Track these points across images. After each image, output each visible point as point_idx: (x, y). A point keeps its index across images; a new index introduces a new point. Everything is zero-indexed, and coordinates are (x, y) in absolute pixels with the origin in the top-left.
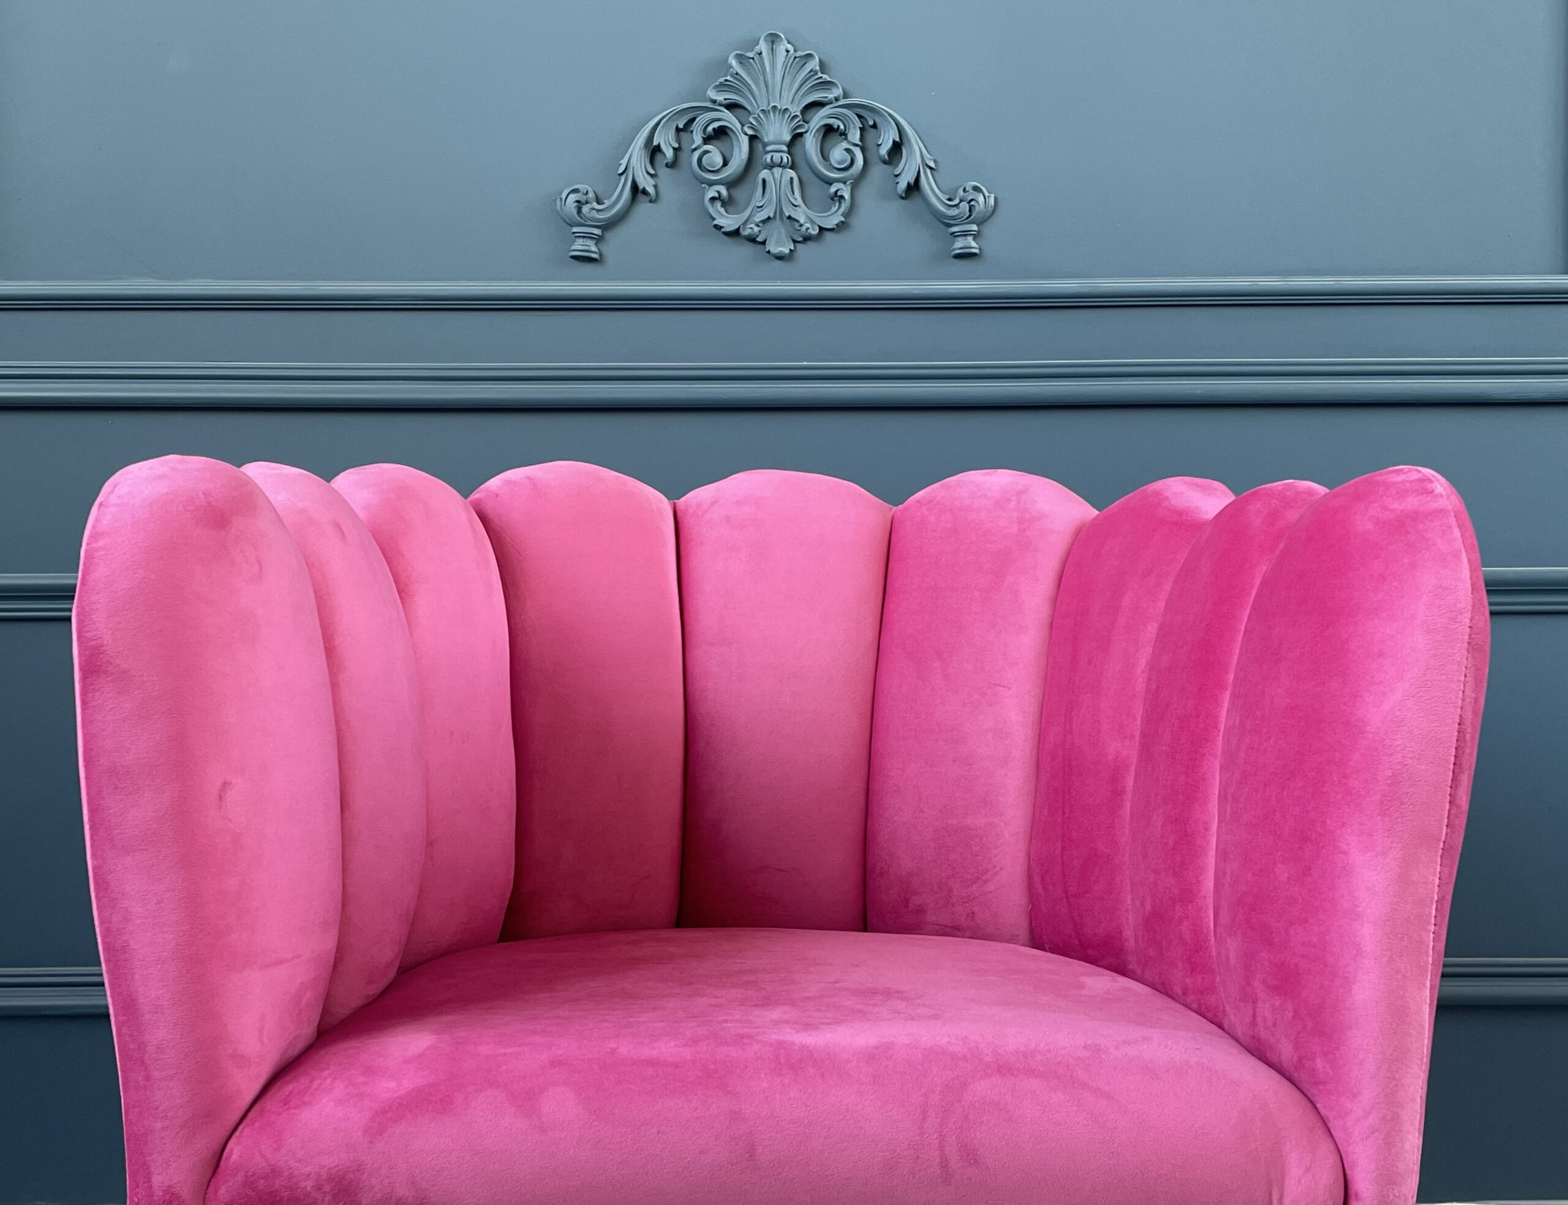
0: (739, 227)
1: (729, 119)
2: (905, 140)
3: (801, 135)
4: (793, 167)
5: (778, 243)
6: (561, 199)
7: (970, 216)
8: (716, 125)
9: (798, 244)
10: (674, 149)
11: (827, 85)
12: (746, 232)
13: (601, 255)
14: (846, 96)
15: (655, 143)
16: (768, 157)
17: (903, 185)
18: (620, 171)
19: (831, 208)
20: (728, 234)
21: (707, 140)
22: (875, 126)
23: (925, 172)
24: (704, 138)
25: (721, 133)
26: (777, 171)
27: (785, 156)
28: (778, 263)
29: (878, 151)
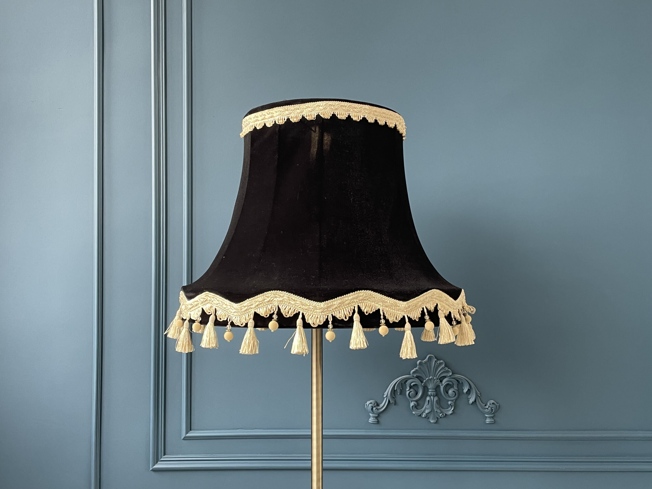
0: (421, 414)
1: (417, 382)
2: (472, 389)
3: (440, 386)
4: (437, 395)
5: (432, 420)
6: (367, 405)
7: (492, 412)
8: (414, 383)
9: (439, 419)
10: (401, 390)
11: (447, 372)
12: (423, 416)
13: (378, 421)
14: (453, 375)
15: (396, 388)
16: (430, 393)
17: (471, 402)
18: (385, 396)
19: (448, 408)
20: (417, 417)
21: (411, 387)
22: (462, 384)
23: (478, 399)
24: (409, 387)
25: (416, 386)
26: (432, 397)
27: (434, 393)
28: (433, 424)
29: (463, 392)
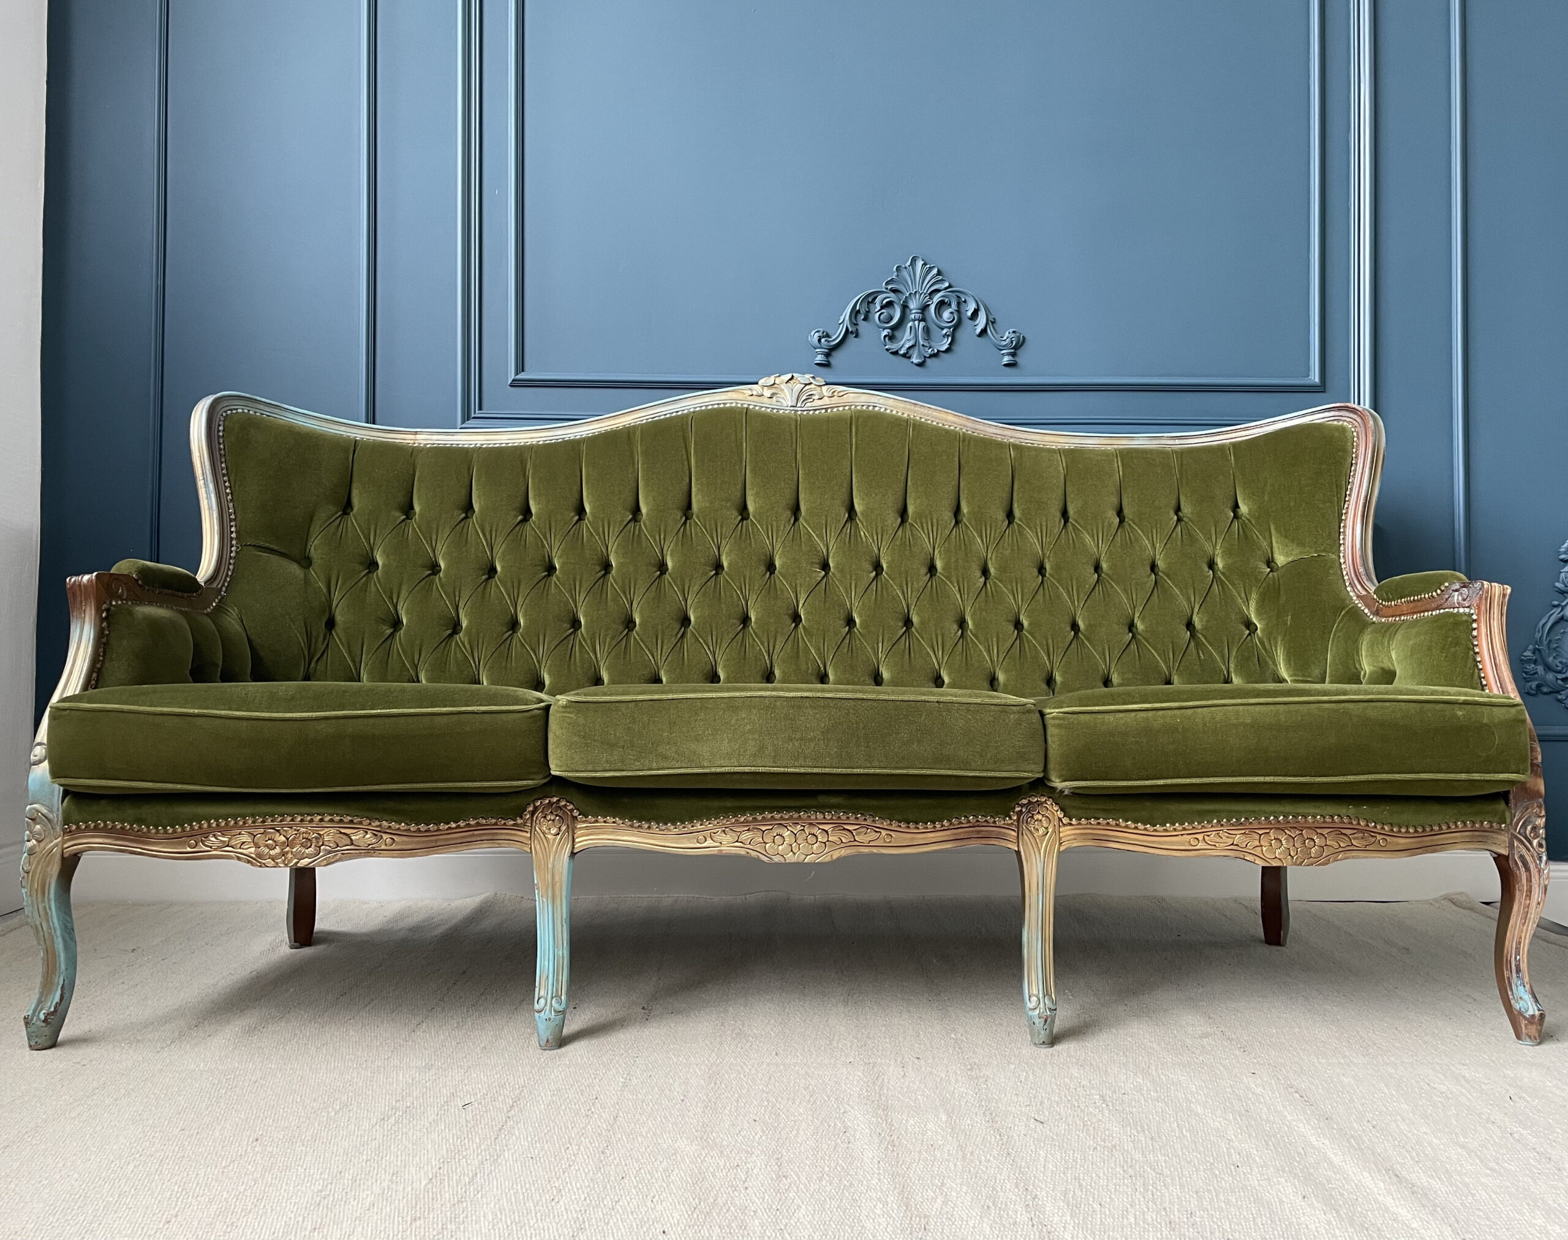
0: (898, 350)
1: (892, 297)
2: (980, 310)
3: (929, 305)
4: (923, 320)
5: (916, 358)
6: (811, 334)
7: (1011, 346)
8: (887, 300)
9: (927, 359)
10: (866, 310)
11: (942, 281)
12: (902, 352)
13: (829, 362)
14: (950, 286)
15: (858, 308)
16: (911, 316)
17: (978, 330)
18: (840, 322)
19: (943, 341)
20: (892, 353)
21: (882, 308)
22: (965, 302)
23: (989, 326)
24: (880, 305)
25: (890, 304)
26: (916, 323)
27: (920, 315)
28: (917, 367)
29: (966, 314)
